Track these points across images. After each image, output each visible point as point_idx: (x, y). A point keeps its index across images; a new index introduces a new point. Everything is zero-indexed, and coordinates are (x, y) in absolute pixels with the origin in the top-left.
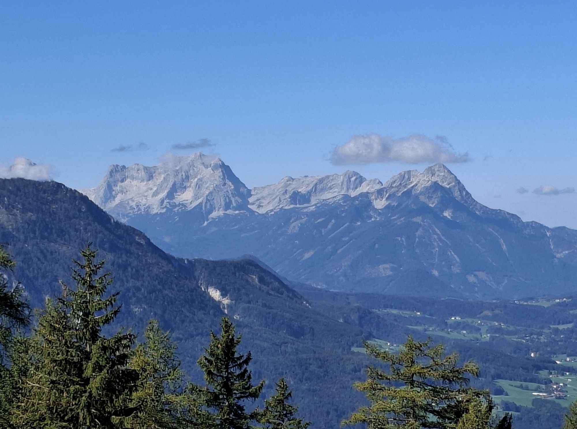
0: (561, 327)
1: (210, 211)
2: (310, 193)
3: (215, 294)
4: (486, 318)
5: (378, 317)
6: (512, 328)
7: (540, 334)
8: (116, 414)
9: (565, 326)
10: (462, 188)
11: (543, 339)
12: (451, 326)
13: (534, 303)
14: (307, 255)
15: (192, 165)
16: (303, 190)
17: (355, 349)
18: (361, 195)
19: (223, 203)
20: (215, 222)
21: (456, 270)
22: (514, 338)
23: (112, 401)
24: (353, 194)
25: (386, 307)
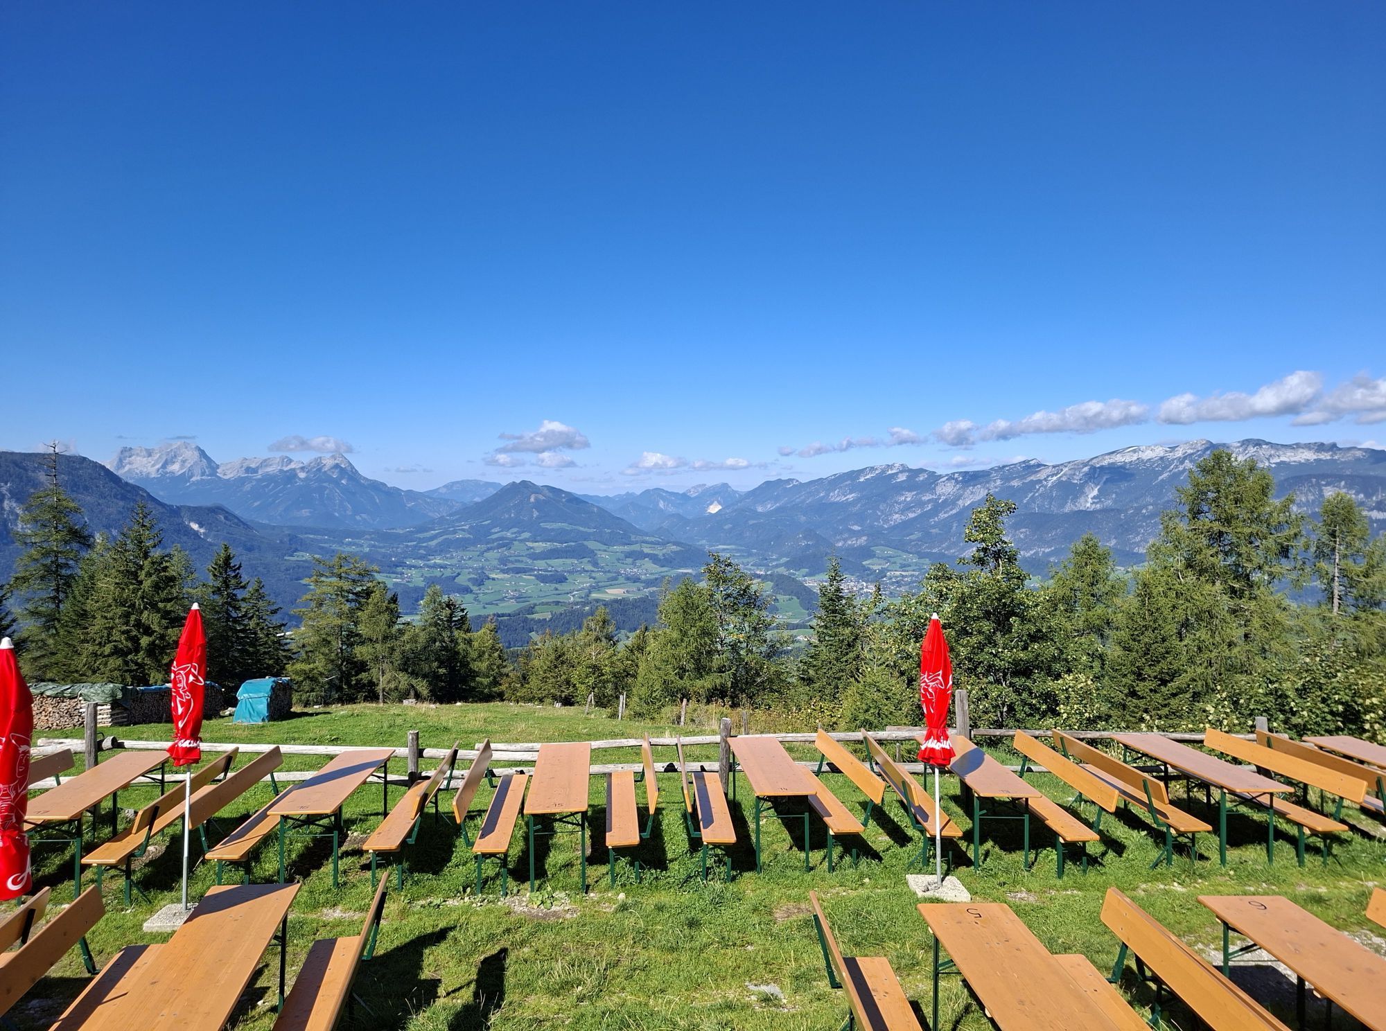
0: (409, 544)
1: (191, 477)
2: (258, 467)
3: (195, 526)
4: (367, 539)
5: (302, 539)
6: (381, 545)
7: (397, 548)
8: (161, 602)
9: (412, 543)
10: (353, 468)
11: (399, 550)
12: (346, 544)
13: (394, 531)
14: (256, 504)
15: (178, 448)
16: (253, 466)
17: (286, 558)
18: (291, 469)
19: (200, 472)
20: (194, 483)
21: (349, 513)
22: (383, 550)
23: (158, 594)
24: (285, 469)
25: (306, 533)
